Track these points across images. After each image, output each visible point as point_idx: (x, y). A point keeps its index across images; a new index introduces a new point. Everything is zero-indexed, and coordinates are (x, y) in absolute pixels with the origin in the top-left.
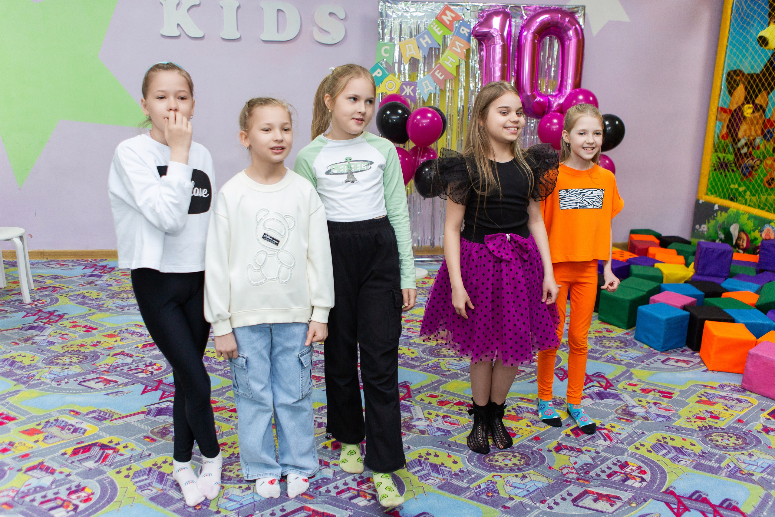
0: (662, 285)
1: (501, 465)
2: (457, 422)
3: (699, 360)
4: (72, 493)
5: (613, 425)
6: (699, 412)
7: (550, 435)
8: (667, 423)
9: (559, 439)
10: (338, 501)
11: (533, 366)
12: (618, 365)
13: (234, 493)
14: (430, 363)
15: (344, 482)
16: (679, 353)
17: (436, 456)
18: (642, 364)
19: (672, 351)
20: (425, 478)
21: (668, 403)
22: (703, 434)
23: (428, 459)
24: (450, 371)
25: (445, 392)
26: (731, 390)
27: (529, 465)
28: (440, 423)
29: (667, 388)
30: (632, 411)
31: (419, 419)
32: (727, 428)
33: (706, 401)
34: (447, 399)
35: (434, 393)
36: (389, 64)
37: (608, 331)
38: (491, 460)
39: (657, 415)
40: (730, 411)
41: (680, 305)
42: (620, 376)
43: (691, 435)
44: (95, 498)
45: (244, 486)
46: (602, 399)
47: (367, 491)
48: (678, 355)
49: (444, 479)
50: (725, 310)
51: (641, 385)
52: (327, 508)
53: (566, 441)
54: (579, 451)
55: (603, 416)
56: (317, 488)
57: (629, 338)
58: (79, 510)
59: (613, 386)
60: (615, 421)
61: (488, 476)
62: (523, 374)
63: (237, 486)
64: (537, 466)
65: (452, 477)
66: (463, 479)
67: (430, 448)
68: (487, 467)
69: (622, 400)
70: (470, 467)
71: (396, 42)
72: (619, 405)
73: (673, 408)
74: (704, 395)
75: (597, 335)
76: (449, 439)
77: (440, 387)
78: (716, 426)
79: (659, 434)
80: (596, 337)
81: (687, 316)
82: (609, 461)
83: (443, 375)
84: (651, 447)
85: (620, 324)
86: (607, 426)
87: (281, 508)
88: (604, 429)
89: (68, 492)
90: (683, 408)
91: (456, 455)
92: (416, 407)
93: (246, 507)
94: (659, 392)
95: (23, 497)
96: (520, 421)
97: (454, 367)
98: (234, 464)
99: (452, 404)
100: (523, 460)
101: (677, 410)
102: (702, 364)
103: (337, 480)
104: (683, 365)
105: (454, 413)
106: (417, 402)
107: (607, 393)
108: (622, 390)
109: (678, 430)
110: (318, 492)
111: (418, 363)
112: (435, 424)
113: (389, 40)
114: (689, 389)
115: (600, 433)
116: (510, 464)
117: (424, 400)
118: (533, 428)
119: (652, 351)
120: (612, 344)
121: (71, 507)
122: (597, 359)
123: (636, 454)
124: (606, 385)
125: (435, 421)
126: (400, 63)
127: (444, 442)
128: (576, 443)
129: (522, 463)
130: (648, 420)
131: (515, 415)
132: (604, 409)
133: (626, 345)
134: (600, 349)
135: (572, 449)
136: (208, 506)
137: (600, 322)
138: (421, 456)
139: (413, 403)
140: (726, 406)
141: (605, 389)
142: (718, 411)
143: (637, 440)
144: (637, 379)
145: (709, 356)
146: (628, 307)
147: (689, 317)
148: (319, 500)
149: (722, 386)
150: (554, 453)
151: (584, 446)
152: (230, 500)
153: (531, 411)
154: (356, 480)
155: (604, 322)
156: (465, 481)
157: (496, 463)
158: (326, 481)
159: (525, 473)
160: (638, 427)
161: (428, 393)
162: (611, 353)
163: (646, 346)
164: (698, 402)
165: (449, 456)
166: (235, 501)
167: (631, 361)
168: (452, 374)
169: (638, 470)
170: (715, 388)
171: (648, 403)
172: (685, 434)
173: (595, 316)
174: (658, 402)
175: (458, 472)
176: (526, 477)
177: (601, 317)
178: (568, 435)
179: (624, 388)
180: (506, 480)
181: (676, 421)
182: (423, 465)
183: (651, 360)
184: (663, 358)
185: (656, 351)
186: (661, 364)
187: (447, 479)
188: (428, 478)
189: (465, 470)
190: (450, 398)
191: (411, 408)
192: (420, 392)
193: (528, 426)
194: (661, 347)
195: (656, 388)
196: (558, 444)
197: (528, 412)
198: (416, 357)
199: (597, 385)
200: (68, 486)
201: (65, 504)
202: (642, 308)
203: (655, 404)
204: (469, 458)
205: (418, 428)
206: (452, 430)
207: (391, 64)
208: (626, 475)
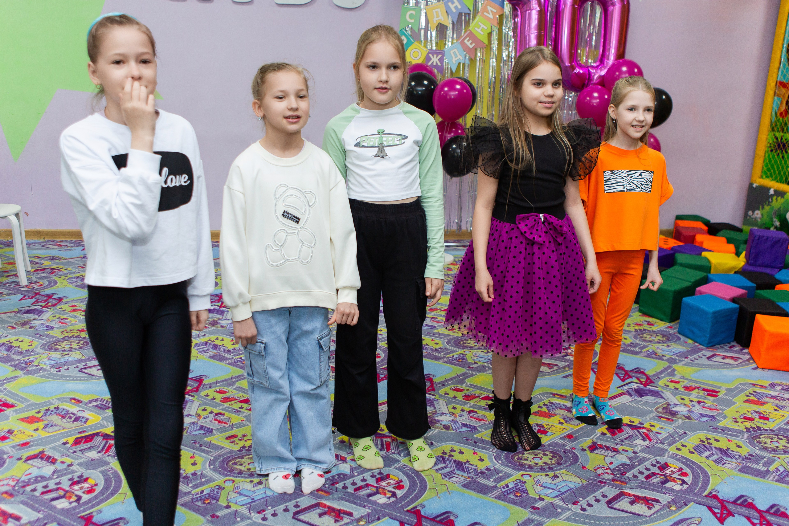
0: (710, 275)
1: (531, 463)
2: (484, 418)
3: (748, 357)
4: (74, 483)
5: (653, 424)
6: (747, 413)
7: (584, 433)
8: (711, 423)
9: (594, 438)
10: (355, 497)
11: (566, 359)
12: (660, 361)
13: (245, 487)
14: (456, 355)
15: (362, 478)
16: (726, 349)
17: (461, 453)
18: (686, 360)
19: (719, 346)
20: (449, 475)
21: (713, 401)
22: (750, 435)
23: (452, 456)
24: (477, 363)
25: (471, 386)
26: (783, 389)
27: (561, 464)
28: (465, 419)
29: (713, 386)
30: (674, 409)
31: (443, 414)
32: (777, 430)
33: (755, 400)
34: (474, 393)
35: (459, 387)
36: (414, 31)
37: (649, 324)
38: (520, 459)
39: (701, 414)
40: (781, 412)
41: (728, 297)
42: (662, 372)
43: (737, 436)
44: (98, 489)
45: (256, 480)
46: (641, 396)
47: (386, 488)
48: (725, 352)
49: (469, 477)
50: (778, 303)
51: (684, 382)
52: (343, 505)
53: (601, 440)
54: (615, 450)
55: (642, 414)
56: (333, 484)
57: (672, 332)
58: (82, 502)
59: (653, 383)
60: (655, 419)
61: (517, 475)
62: (555, 368)
63: (248, 480)
64: (570, 465)
65: (477, 475)
66: (490, 477)
67: (455, 445)
68: (515, 465)
69: (662, 398)
70: (498, 465)
71: (422, 7)
72: (660, 403)
73: (719, 407)
74: (752, 394)
75: (637, 328)
76: (475, 436)
77: (466, 380)
78: (765, 427)
79: (702, 435)
80: (636, 330)
81: (735, 309)
82: (648, 462)
83: (469, 367)
84: (693, 448)
85: (663, 317)
86: (646, 425)
87: (295, 504)
88: (643, 428)
89: (71, 482)
90: (729, 407)
91: (483, 452)
92: (440, 401)
93: (258, 502)
94: (704, 390)
95: (24, 487)
96: (552, 418)
97: (481, 359)
98: (245, 457)
99: (478, 399)
100: (554, 459)
101: (722, 410)
102: (751, 362)
103: (355, 476)
104: (731, 361)
105: (481, 408)
106: (440, 396)
107: (647, 390)
108: (663, 388)
109: (724, 430)
110: (334, 488)
111: (442, 355)
112: (459, 419)
113: (414, 5)
114: (736, 388)
115: (639, 432)
116: (541, 463)
117: (448, 394)
118: (565, 425)
119: (697, 346)
120: (654, 338)
121: (74, 498)
122: (636, 353)
123: (677, 455)
124: (646, 381)
125: (460, 416)
126: (426, 29)
127: (470, 438)
128: (612, 442)
129: (553, 462)
130: (691, 419)
131: (547, 411)
132: (643, 407)
133: (668, 340)
134: (640, 343)
135: (608, 448)
136: (218, 500)
137: (641, 314)
138: (444, 453)
139: (437, 397)
140: (777, 406)
141: (645, 385)
142: (768, 412)
143: (678, 441)
144: (680, 376)
145: (760, 353)
146: (672, 298)
147: (738, 310)
148: (336, 496)
149: (773, 385)
150: (588, 452)
151: (621, 445)
152: (241, 494)
153: (564, 407)
154: (375, 476)
155: (645, 314)
156: (492, 480)
157: (526, 462)
158: (343, 477)
159: (557, 472)
160: (679, 427)
161: (453, 386)
162: (652, 347)
163: (690, 341)
164: (746, 401)
165: (475, 453)
166: (246, 496)
167: (674, 357)
168: (479, 366)
169: (678, 471)
170: (765, 387)
171: (691, 401)
172: (730, 435)
173: (636, 308)
174: (702, 400)
175: (484, 471)
176: (558, 477)
177: (641, 309)
178: (603, 434)
179: (666, 385)
180: (535, 479)
181: (721, 421)
182: (447, 462)
183: (696, 356)
184: (709, 354)
185: (701, 346)
186: (707, 360)
187: (473, 478)
188: (452, 476)
189: (492, 468)
190: (477, 392)
191: (435, 402)
192: (444, 385)
193: (560, 423)
194: (706, 342)
195: (700, 385)
196: (593, 442)
197: (561, 408)
198: (440, 348)
199: (637, 381)
200: (70, 476)
201: (68, 495)
202: (686, 300)
203: (699, 402)
204: (497, 455)
205: (442, 423)
206: (478, 426)
207: (417, 31)
208: (666, 477)
